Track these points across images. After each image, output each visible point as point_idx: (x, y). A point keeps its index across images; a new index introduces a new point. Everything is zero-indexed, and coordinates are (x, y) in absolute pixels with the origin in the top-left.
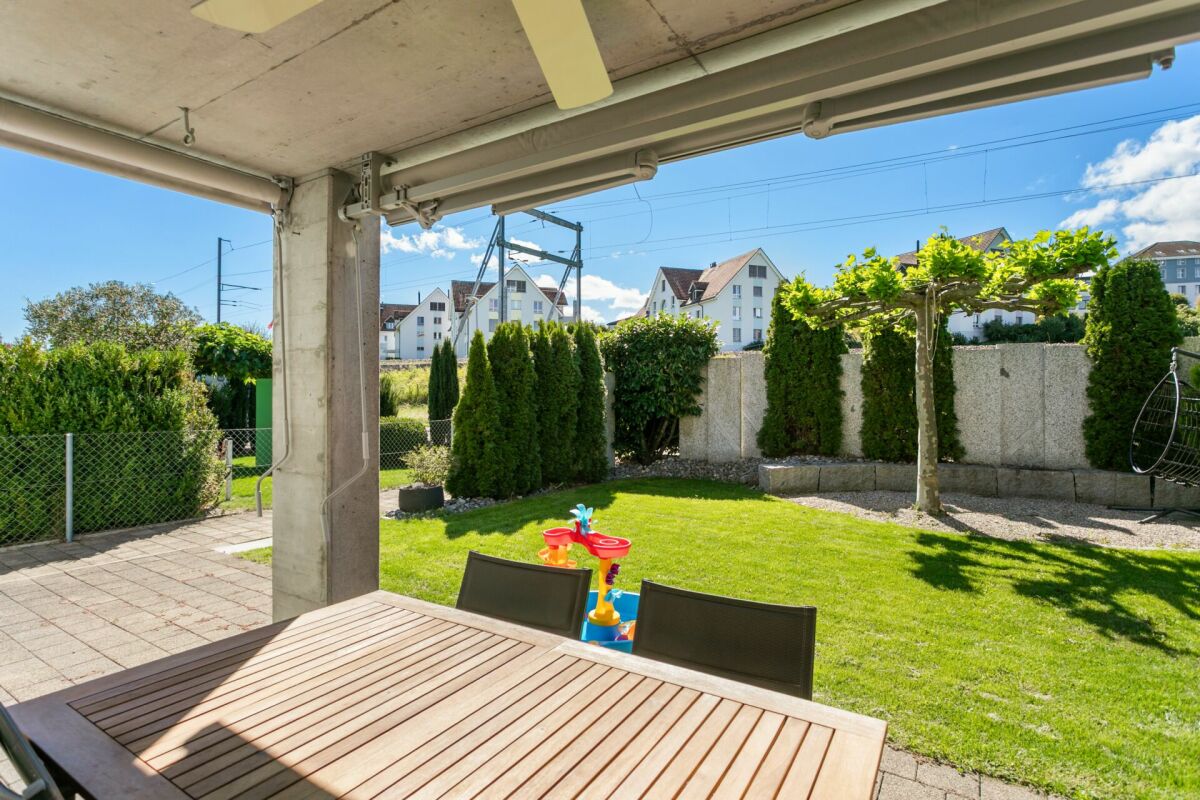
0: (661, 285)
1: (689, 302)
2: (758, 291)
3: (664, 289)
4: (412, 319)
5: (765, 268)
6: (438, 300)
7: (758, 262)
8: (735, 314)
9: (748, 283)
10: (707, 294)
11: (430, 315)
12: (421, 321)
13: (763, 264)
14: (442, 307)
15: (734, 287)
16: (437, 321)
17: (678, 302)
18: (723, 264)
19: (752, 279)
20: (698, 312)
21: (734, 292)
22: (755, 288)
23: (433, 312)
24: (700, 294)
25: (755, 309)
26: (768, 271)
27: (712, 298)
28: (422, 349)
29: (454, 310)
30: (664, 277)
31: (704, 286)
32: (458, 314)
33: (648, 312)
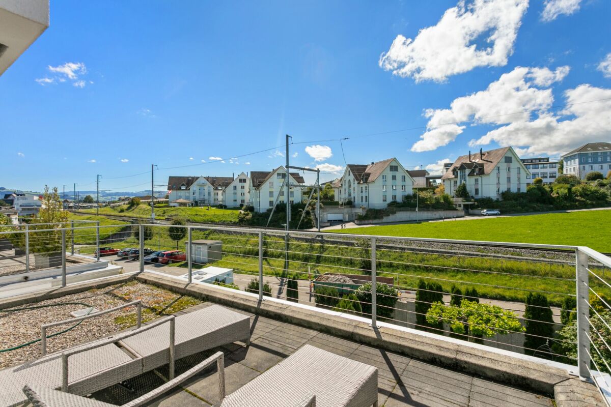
0: (348, 172)
1: (362, 182)
2: (394, 178)
3: (349, 175)
4: (231, 187)
5: (397, 166)
6: (243, 177)
7: (394, 164)
8: (383, 189)
9: (390, 174)
10: (370, 179)
11: (239, 185)
12: (235, 188)
13: (396, 165)
14: (244, 181)
15: (383, 176)
16: (243, 187)
17: (356, 182)
18: (377, 163)
19: (391, 172)
20: (366, 187)
21: (383, 178)
22: (393, 176)
23: (240, 183)
24: (367, 179)
25: (393, 186)
26: (399, 168)
27: (373, 182)
28: (236, 200)
29: (252, 185)
30: (349, 169)
31: (368, 175)
32: (254, 188)
33: (341, 185)
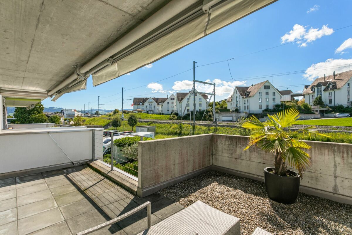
0: (236, 92)
1: (245, 97)
2: (267, 93)
3: (237, 93)
4: (166, 103)
5: (269, 86)
6: (173, 97)
7: (267, 84)
8: (260, 100)
9: (264, 91)
10: (250, 95)
11: (170, 101)
12: (168, 103)
13: (269, 85)
14: (174, 99)
15: (259, 92)
16: (173, 103)
17: (241, 97)
18: (256, 85)
19: (265, 90)
20: (248, 100)
21: (259, 94)
22: (266, 92)
23: (171, 100)
24: (248, 95)
25: (266, 99)
26: (270, 87)
27: (252, 96)
28: (169, 110)
29: (177, 101)
30: (237, 90)
31: (249, 92)
32: (178, 102)
33: (232, 100)
